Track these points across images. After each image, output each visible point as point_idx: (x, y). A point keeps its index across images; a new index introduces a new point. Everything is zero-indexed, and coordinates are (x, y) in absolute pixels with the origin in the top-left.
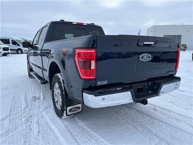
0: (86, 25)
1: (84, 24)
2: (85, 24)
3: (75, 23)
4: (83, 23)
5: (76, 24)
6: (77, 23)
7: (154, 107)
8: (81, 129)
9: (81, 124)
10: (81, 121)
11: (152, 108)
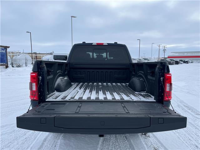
0: (106, 45)
1: (104, 44)
5: (96, 44)
7: (158, 146)
8: (54, 146)
9: (59, 141)
10: (62, 139)
11: (156, 146)
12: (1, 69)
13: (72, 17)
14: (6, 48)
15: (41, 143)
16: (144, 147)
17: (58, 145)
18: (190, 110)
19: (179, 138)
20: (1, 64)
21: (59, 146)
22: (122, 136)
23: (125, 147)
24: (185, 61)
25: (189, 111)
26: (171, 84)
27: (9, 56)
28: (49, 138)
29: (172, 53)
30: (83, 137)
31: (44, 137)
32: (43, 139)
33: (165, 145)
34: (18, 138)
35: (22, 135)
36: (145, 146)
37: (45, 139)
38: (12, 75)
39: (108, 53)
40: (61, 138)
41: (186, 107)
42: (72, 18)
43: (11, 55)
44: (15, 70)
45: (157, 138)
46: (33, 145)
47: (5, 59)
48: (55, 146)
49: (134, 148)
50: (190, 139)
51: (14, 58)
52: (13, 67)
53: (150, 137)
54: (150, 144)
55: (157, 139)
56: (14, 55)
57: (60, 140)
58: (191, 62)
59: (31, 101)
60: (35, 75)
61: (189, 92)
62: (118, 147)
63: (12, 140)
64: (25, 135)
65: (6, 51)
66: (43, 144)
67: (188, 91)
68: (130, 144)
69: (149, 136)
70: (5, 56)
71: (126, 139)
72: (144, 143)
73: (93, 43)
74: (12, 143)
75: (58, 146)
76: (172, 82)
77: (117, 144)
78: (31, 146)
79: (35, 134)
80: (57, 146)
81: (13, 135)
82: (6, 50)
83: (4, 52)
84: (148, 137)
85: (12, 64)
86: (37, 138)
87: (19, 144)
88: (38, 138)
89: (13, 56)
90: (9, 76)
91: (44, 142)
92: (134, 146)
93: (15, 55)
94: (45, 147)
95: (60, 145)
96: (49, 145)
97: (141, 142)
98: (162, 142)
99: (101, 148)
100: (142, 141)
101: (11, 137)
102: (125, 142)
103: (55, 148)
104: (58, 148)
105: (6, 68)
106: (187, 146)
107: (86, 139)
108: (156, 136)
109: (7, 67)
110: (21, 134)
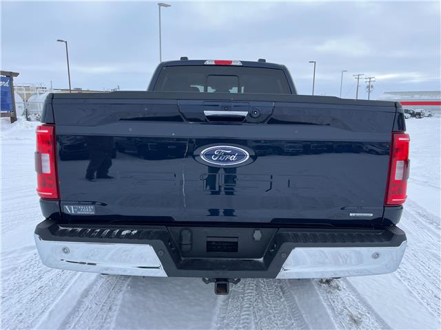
0: (240, 66)
1: (233, 64)
2: (237, 61)
3: (211, 63)
4: (231, 62)
5: (213, 63)
6: (215, 61)
7: (360, 313)
8: (106, 309)
9: (120, 296)
10: (128, 291)
11: (354, 313)
12: (2, 123)
13: (160, 5)
14: (10, 76)
15: (76, 300)
16: (327, 314)
17: (116, 305)
18: (432, 223)
19: (411, 292)
20: (2, 114)
21: (119, 310)
22: (272, 285)
23: (281, 312)
24: (414, 112)
25: (431, 226)
26: (407, 162)
27: (19, 94)
28: (97, 288)
29: (385, 93)
30: (178, 288)
31: (85, 287)
32: (81, 290)
33: (377, 310)
34: (23, 287)
35: (33, 280)
36: (329, 311)
37: (86, 290)
38: (25, 139)
39: (243, 88)
40: (124, 288)
41: (424, 216)
42: (161, 7)
43: (25, 92)
44: (32, 127)
45: (356, 292)
46: (57, 305)
47: (9, 101)
48: (110, 309)
49: (302, 316)
50: (436, 297)
51: (31, 99)
52: (28, 119)
53: (340, 290)
54: (340, 306)
55: (358, 295)
56: (31, 92)
57: (124, 294)
58: (427, 114)
59: (41, 201)
60: (46, 131)
61: (426, 182)
62: (262, 312)
63: (7, 291)
64: (40, 278)
65: (11, 83)
66: (80, 303)
67: (425, 180)
68: (293, 305)
69: (337, 287)
70: (9, 95)
71: (281, 293)
72: (325, 304)
73: (205, 61)
74: (8, 299)
75: (116, 309)
76: (409, 158)
77: (260, 305)
78: (52, 307)
79: (63, 277)
80: (114, 308)
81: (12, 278)
82: (11, 80)
83: (7, 84)
84: (334, 288)
85: (26, 114)
86: (68, 287)
87: (24, 302)
88: (70, 288)
89: (29, 95)
90: (16, 139)
91: (83, 298)
92: (303, 312)
93: (33, 92)
94: (85, 310)
95: (122, 306)
96: (94, 306)
97: (319, 301)
98: (369, 302)
99: (222, 316)
100: (321, 298)
101: (6, 283)
102: (279, 300)
103: (110, 314)
104: (116, 313)
105: (12, 122)
106: (430, 313)
107: (186, 292)
108: (355, 286)
109: (14, 119)
110: (30, 276)
